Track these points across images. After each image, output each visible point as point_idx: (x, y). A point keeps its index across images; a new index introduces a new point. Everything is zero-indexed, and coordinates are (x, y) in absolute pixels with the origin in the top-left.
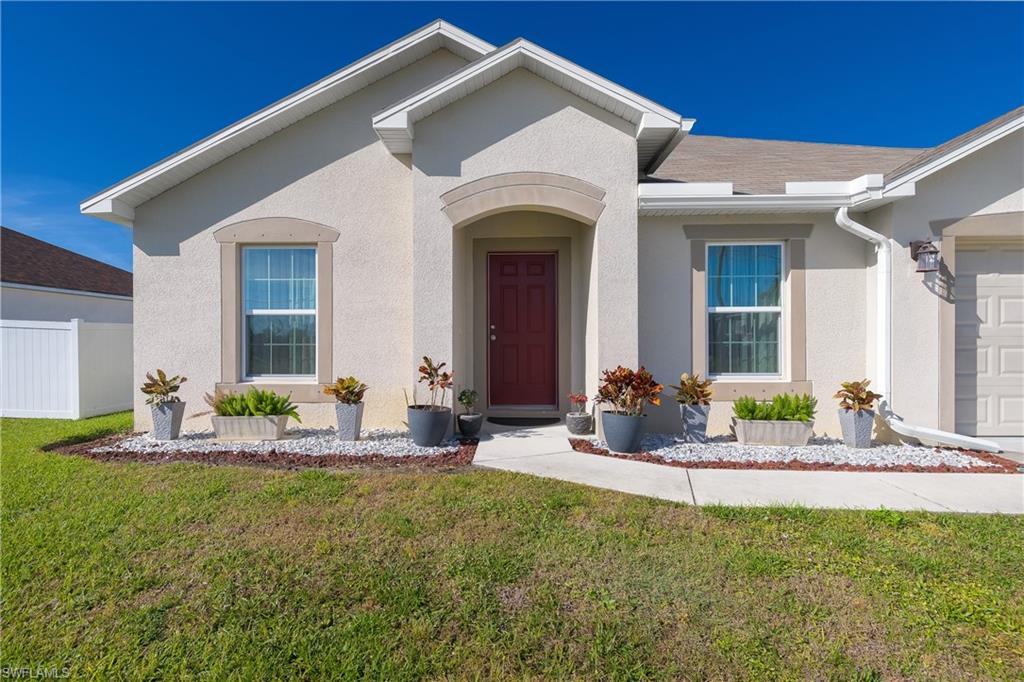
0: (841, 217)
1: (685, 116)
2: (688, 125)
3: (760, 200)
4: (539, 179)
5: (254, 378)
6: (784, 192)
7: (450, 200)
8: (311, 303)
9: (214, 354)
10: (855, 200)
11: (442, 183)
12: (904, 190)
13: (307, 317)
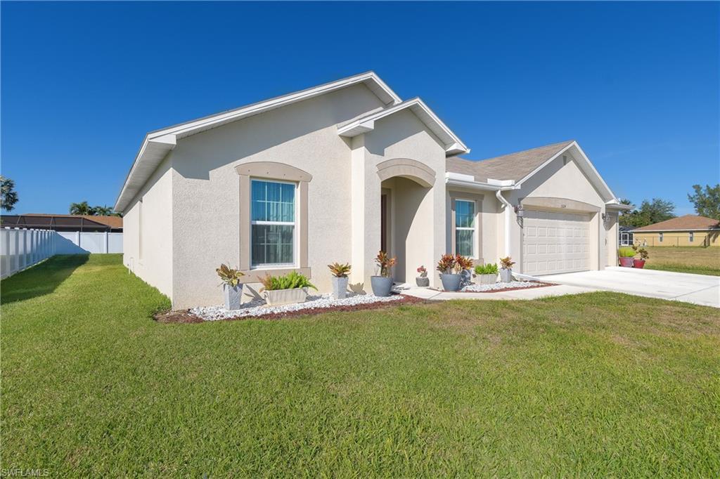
0: (498, 194)
1: (468, 147)
2: (468, 151)
3: (480, 185)
4: (413, 163)
5: (257, 266)
6: (487, 182)
7: (382, 167)
8: (290, 219)
9: (235, 251)
10: (503, 189)
11: (377, 159)
12: (519, 187)
13: (288, 227)
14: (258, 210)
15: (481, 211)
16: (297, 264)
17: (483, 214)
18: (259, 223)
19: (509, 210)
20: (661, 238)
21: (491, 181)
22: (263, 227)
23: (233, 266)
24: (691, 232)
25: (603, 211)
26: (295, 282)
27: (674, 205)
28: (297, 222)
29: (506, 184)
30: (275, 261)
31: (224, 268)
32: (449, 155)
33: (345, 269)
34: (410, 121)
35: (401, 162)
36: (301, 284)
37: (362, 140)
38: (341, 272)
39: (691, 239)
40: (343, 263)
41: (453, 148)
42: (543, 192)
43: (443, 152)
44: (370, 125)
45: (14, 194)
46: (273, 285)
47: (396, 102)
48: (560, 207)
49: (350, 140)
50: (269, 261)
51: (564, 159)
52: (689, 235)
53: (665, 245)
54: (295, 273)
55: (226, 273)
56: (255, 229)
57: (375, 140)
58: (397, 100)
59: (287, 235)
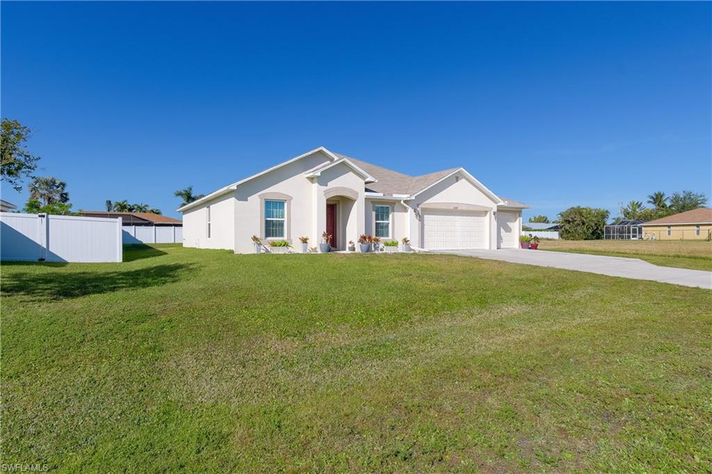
0: (402, 202)
3: (387, 197)
4: (344, 189)
5: (268, 238)
6: (391, 196)
7: (326, 192)
8: (283, 217)
9: (259, 231)
10: (405, 199)
11: (324, 188)
12: (414, 198)
13: (282, 221)
14: (268, 214)
15: (393, 211)
16: (285, 238)
17: (395, 213)
18: (268, 219)
19: (410, 210)
20: (669, 232)
21: (395, 196)
22: (270, 221)
23: (258, 236)
24: (698, 226)
25: (495, 210)
26: (283, 244)
27: (706, 198)
28: (285, 219)
29: (405, 197)
30: (276, 236)
31: (255, 237)
32: (366, 183)
33: (306, 239)
34: (343, 168)
35: (337, 189)
36: (286, 245)
37: (316, 180)
38: (305, 241)
39: (698, 232)
40: (305, 237)
41: (367, 180)
42: (439, 199)
43: (364, 182)
44: (319, 174)
45: (66, 194)
46: (274, 245)
47: (335, 159)
48: (452, 208)
49: (311, 179)
50: (273, 236)
51: (457, 178)
52: (695, 228)
53: (672, 239)
54: (283, 241)
55: (255, 239)
56: (267, 221)
57: (323, 180)
58: (336, 158)
59: (281, 224)
